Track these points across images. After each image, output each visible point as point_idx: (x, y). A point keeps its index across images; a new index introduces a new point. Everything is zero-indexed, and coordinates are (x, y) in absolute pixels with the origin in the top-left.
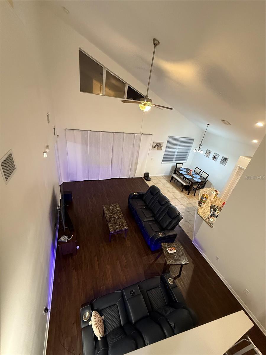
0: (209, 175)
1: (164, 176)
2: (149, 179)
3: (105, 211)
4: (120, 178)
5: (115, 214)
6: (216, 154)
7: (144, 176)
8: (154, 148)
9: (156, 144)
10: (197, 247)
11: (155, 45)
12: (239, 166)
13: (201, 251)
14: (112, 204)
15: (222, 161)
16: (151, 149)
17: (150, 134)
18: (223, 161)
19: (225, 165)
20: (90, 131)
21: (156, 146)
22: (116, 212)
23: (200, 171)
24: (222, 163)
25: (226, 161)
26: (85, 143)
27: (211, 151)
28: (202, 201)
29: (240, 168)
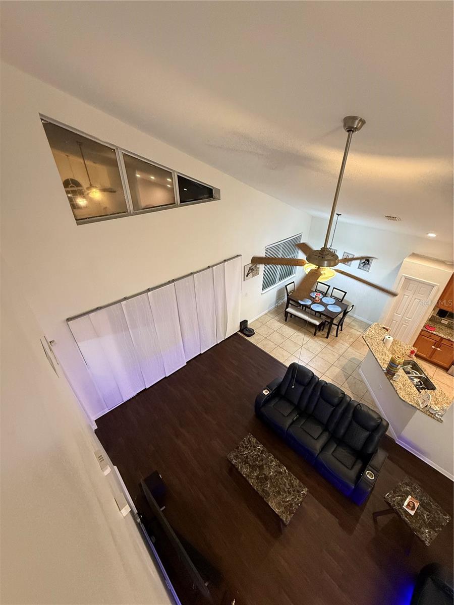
0: (346, 293)
1: (269, 312)
2: (251, 333)
3: (241, 470)
4: (202, 353)
5: (263, 465)
6: (348, 253)
7: (239, 329)
8: (247, 276)
9: (250, 268)
10: (410, 450)
11: (350, 130)
12: (405, 276)
13: (420, 456)
14: (242, 443)
15: (362, 265)
16: (243, 280)
17: (238, 256)
18: (364, 264)
19: (368, 271)
20: (125, 299)
21: (250, 272)
22: (262, 460)
23: (328, 287)
24: (362, 268)
25: (368, 264)
26: (120, 327)
27: (336, 250)
28: (392, 369)
29: (406, 278)
